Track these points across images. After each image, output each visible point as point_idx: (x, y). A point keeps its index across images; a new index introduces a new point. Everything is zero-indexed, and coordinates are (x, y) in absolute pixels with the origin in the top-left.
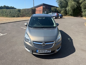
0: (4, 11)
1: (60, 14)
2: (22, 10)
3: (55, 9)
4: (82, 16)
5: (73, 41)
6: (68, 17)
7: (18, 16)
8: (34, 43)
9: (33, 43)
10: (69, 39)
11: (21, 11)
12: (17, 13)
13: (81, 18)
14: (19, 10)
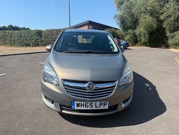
0: (7, 34)
1: (123, 42)
2: (45, 32)
3: (113, 32)
4: (167, 47)
5: (156, 88)
6: (139, 47)
7: (37, 45)
8: (66, 83)
9: (64, 85)
10: (147, 85)
11: (43, 34)
12: (35, 37)
13: (166, 50)
14: (39, 33)
